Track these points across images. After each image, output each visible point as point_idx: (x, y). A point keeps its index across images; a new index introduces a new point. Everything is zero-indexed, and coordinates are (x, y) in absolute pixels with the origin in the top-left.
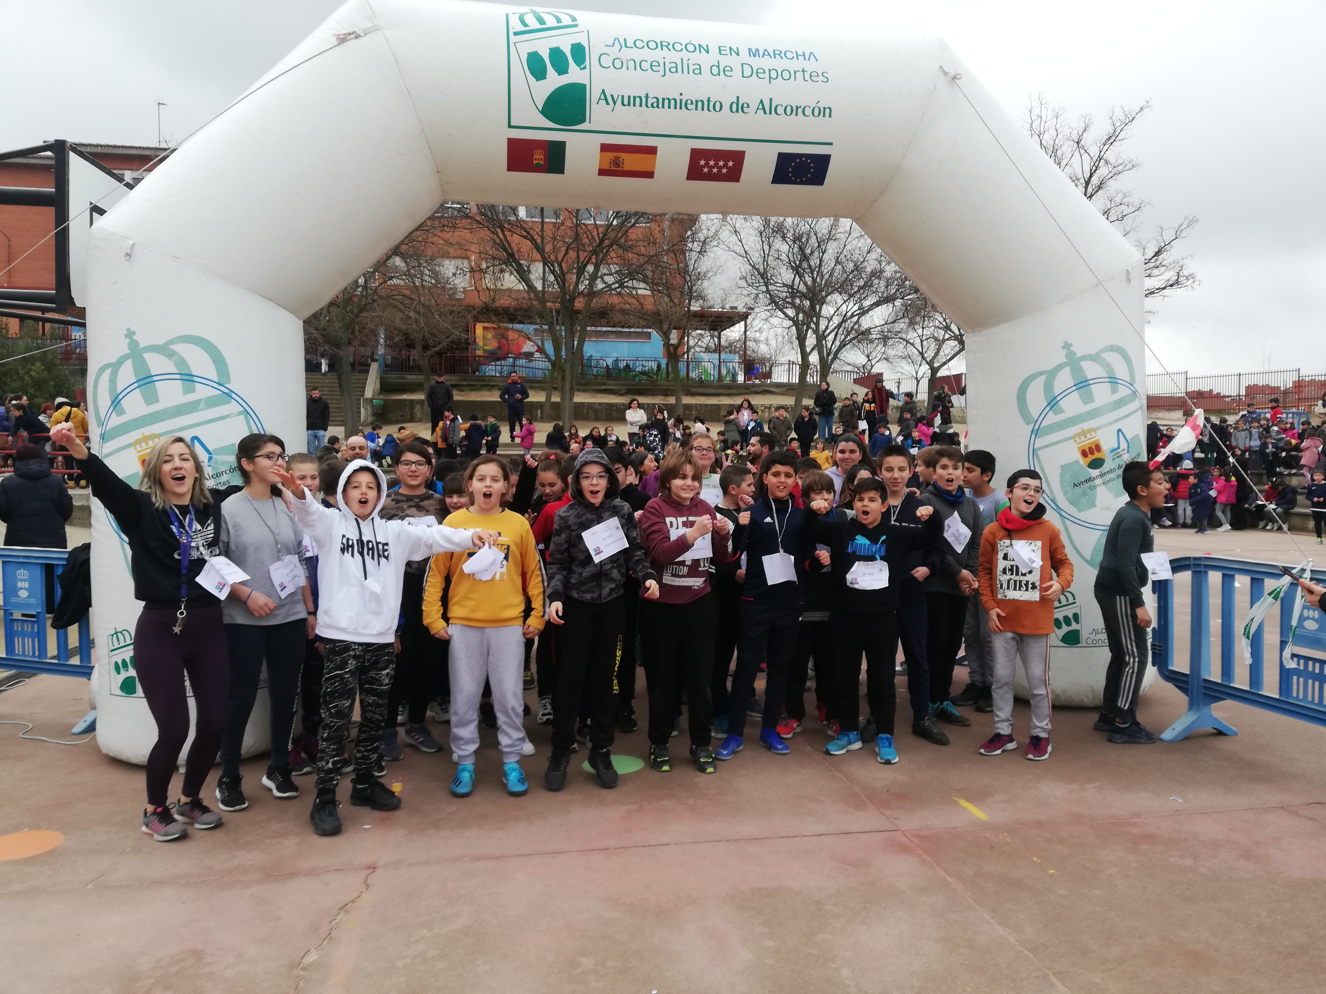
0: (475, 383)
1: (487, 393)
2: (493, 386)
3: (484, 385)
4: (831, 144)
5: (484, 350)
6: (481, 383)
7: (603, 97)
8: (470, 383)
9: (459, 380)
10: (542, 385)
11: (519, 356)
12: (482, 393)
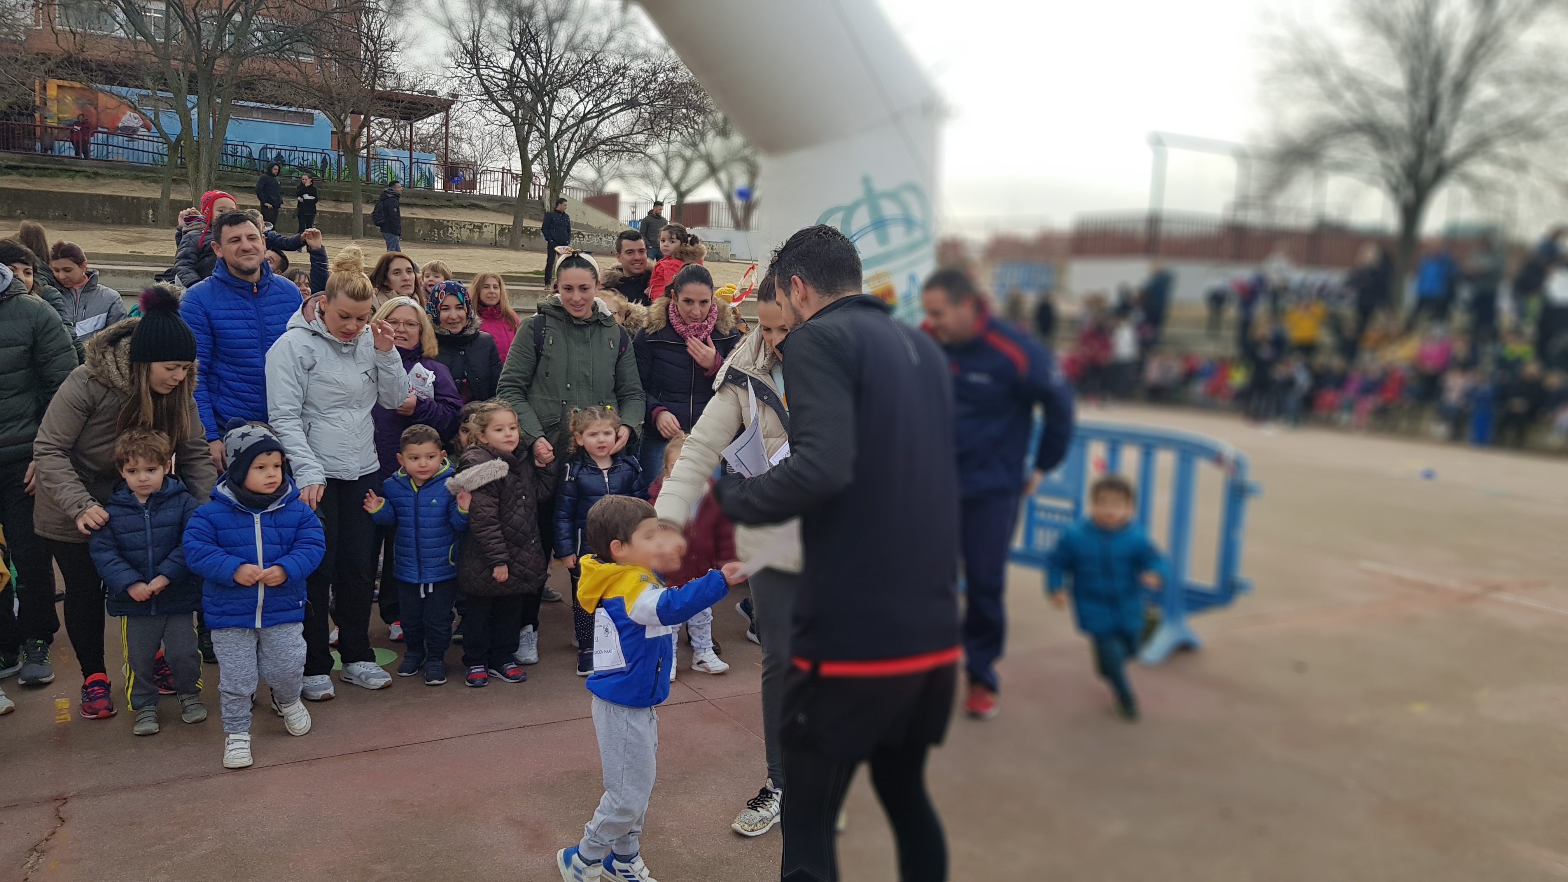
0: (47, 166)
1: (69, 181)
2: (76, 171)
3: (61, 170)
5: (59, 119)
6: (57, 167)
8: (40, 165)
9: (22, 160)
10: (154, 175)
11: (114, 131)
12: (60, 181)
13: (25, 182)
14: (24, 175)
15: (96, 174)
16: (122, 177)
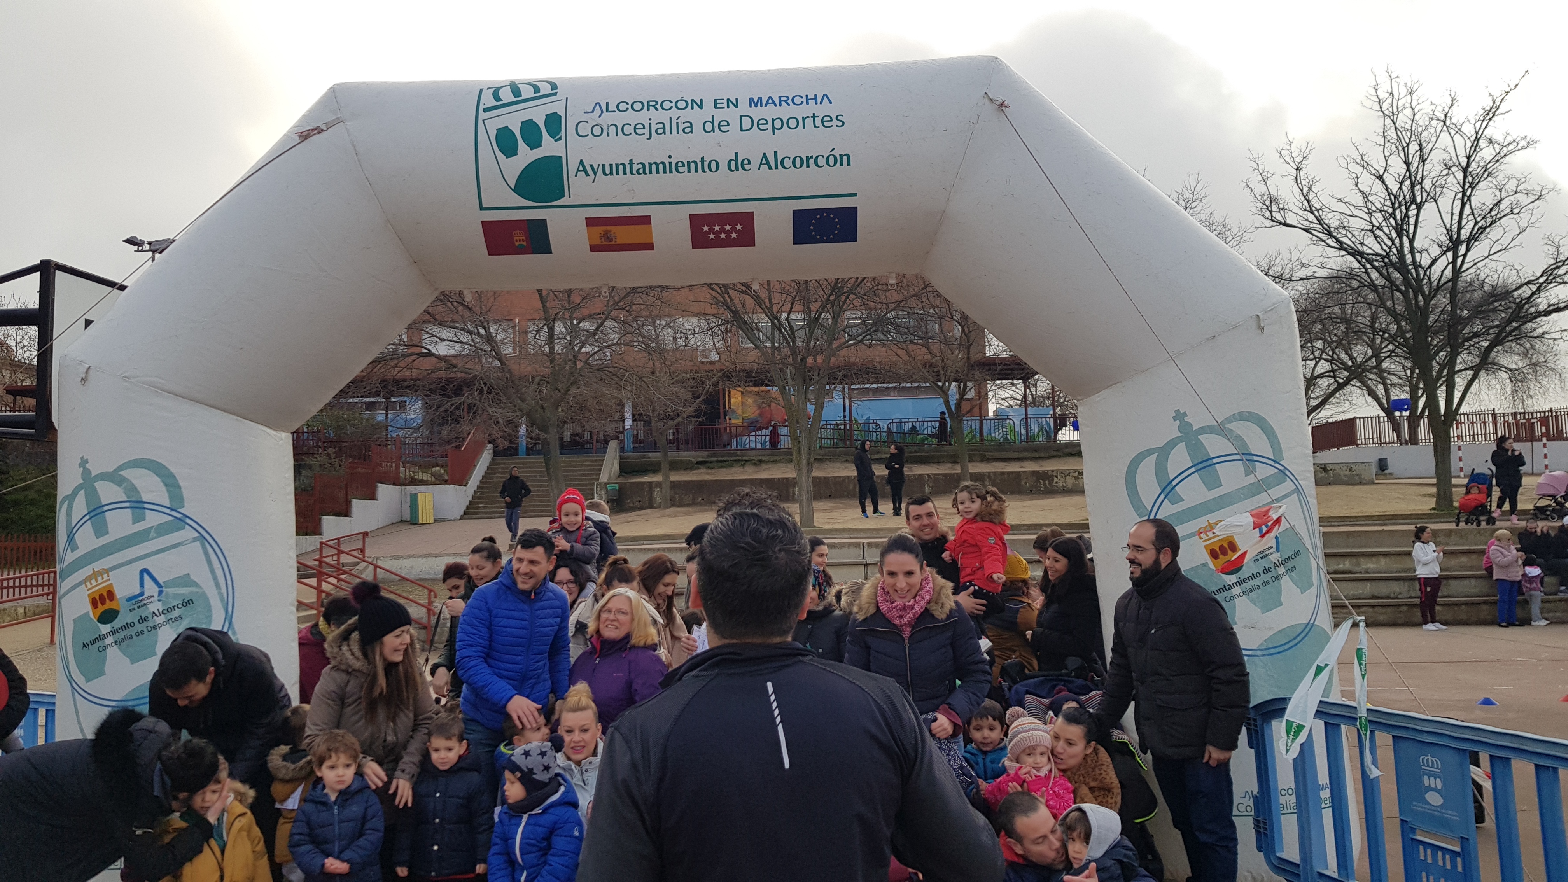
0: (725, 459)
1: (740, 469)
2: (747, 461)
3: (735, 461)
4: (855, 195)
5: (742, 418)
6: (731, 458)
7: (581, 168)
8: (720, 459)
9: (708, 456)
12: (734, 469)
13: (708, 474)
14: (708, 468)
15: (760, 461)
16: (779, 461)
